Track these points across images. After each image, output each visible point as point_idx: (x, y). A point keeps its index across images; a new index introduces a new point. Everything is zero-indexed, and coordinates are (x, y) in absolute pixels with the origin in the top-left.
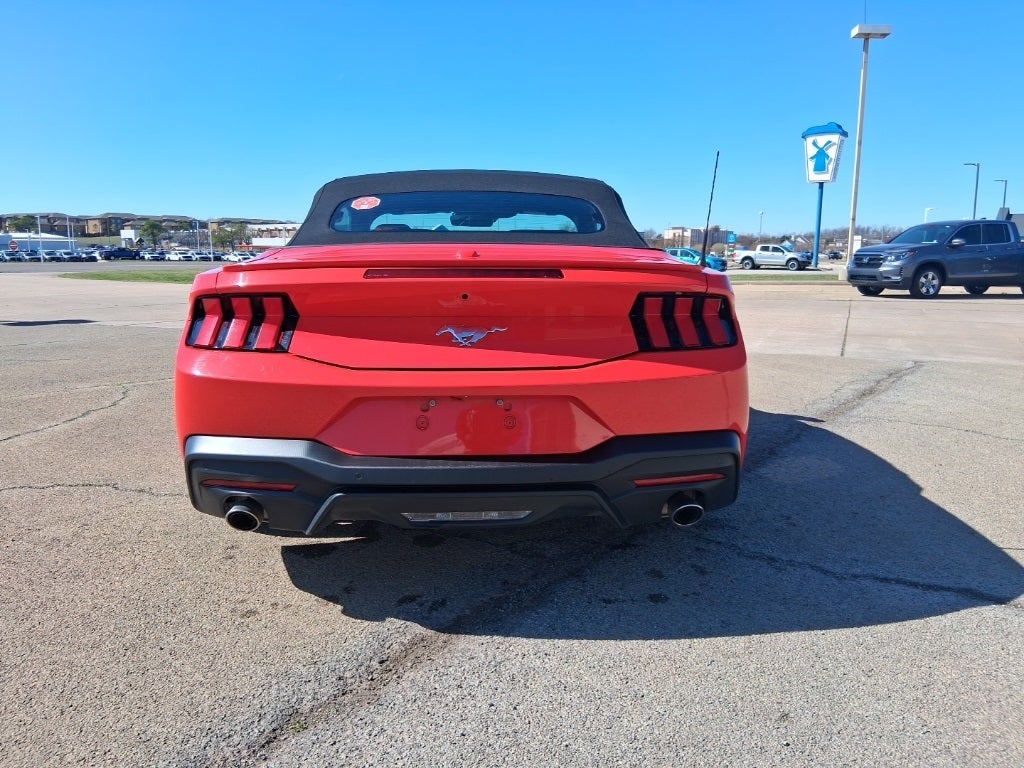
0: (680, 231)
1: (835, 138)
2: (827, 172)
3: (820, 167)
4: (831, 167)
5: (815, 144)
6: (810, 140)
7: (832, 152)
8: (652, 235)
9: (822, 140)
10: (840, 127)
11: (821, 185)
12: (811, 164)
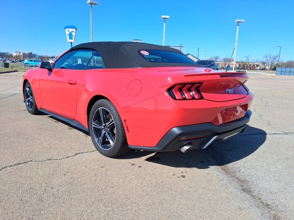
0: (19, 53)
1: (74, 30)
2: (73, 40)
3: (71, 38)
4: (74, 38)
5: (68, 31)
6: (67, 30)
7: (73, 34)
8: (8, 54)
9: (70, 30)
10: (75, 27)
11: (71, 43)
12: (68, 37)
